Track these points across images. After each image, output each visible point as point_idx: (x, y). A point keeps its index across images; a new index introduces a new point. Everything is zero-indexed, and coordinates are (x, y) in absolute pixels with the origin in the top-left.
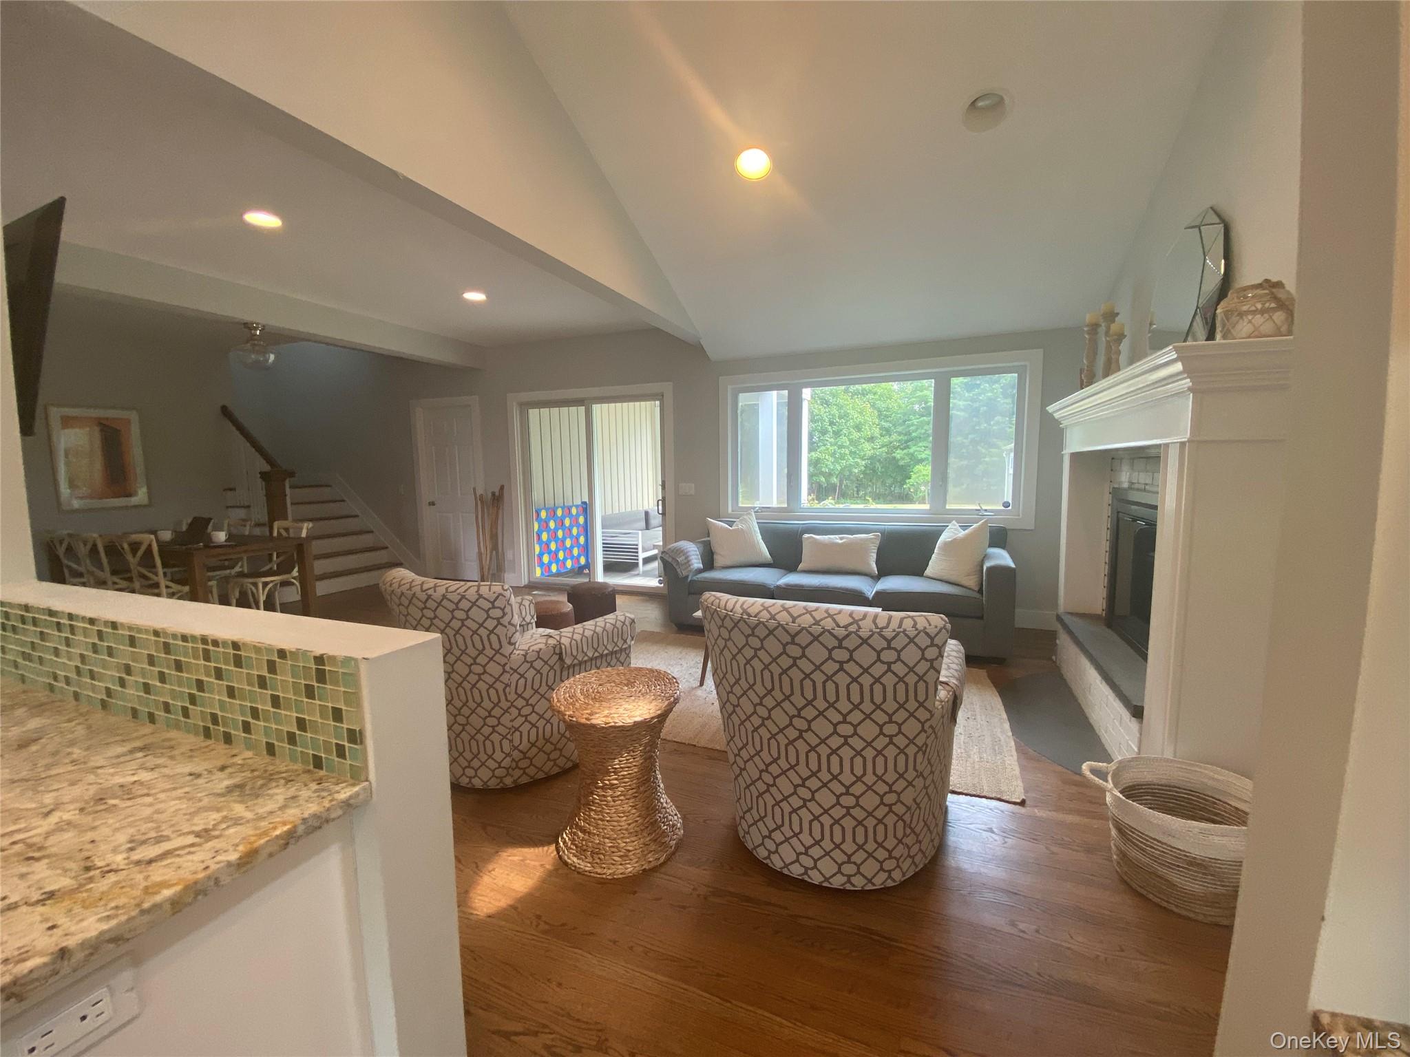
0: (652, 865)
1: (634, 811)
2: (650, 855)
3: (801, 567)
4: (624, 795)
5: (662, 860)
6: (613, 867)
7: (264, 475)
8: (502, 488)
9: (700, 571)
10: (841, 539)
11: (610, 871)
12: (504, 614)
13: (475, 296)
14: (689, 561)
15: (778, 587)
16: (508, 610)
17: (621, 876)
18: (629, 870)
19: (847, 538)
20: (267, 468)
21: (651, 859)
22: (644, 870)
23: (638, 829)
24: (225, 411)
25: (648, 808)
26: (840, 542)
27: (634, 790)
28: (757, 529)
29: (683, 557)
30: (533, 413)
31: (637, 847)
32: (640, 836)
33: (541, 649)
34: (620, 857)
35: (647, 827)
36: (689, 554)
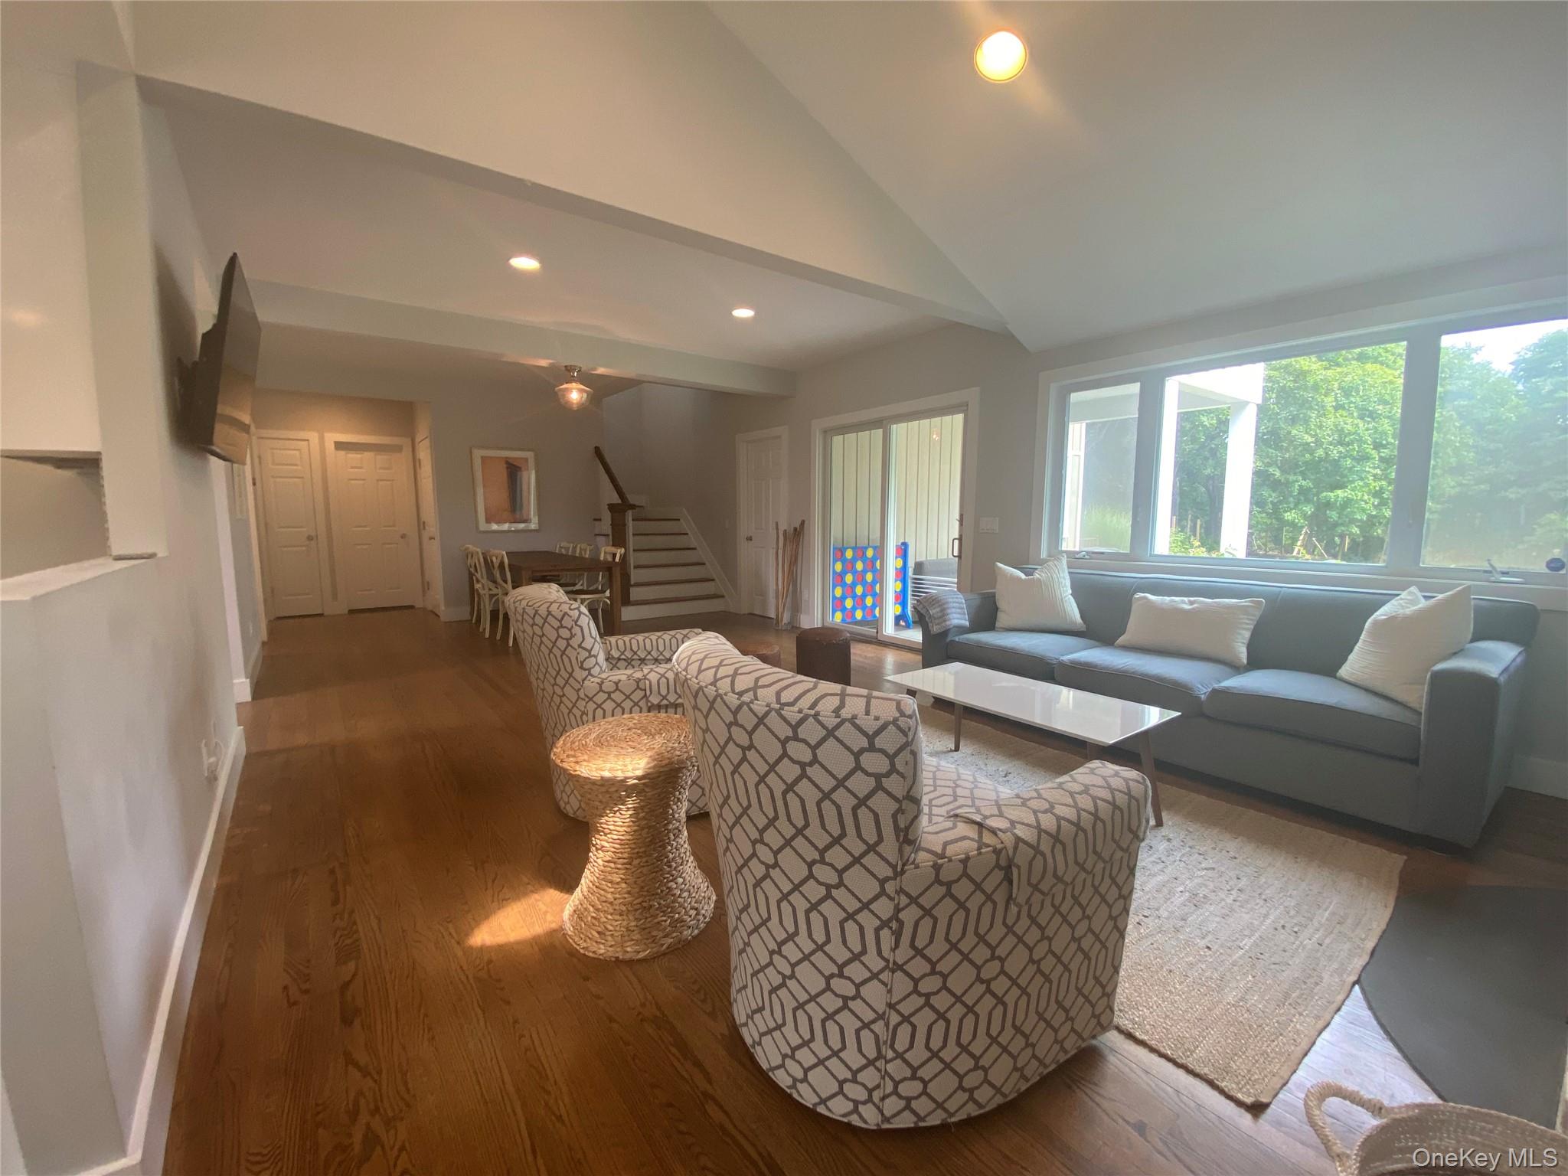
0: (627, 957)
1: (624, 885)
2: (629, 943)
3: (1121, 640)
4: (615, 863)
5: (642, 955)
6: (588, 940)
7: (612, 507)
8: (803, 523)
9: (962, 630)
10: (1191, 603)
11: (585, 945)
12: (572, 636)
13: (743, 313)
14: (944, 615)
15: (1062, 664)
16: (577, 630)
17: (591, 954)
18: (602, 951)
19: (1202, 602)
20: (616, 500)
21: (629, 949)
22: (617, 958)
23: (624, 908)
24: (598, 452)
25: (642, 887)
26: (1187, 607)
27: (626, 861)
28: (1068, 583)
29: (938, 609)
30: (837, 440)
31: (618, 929)
32: (625, 917)
33: (620, 681)
34: (599, 933)
35: (636, 910)
36: (945, 606)
